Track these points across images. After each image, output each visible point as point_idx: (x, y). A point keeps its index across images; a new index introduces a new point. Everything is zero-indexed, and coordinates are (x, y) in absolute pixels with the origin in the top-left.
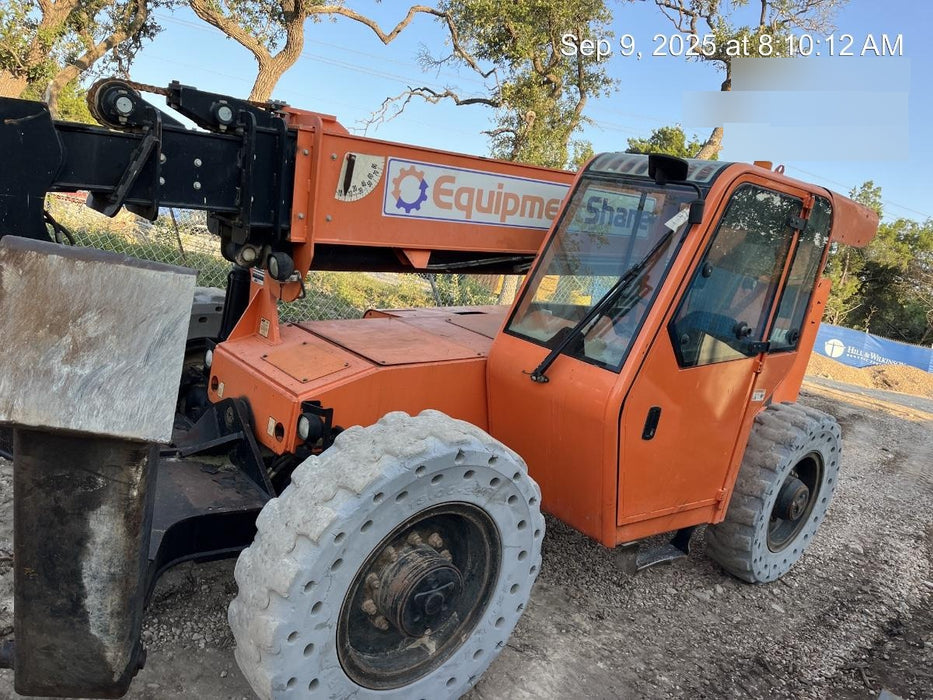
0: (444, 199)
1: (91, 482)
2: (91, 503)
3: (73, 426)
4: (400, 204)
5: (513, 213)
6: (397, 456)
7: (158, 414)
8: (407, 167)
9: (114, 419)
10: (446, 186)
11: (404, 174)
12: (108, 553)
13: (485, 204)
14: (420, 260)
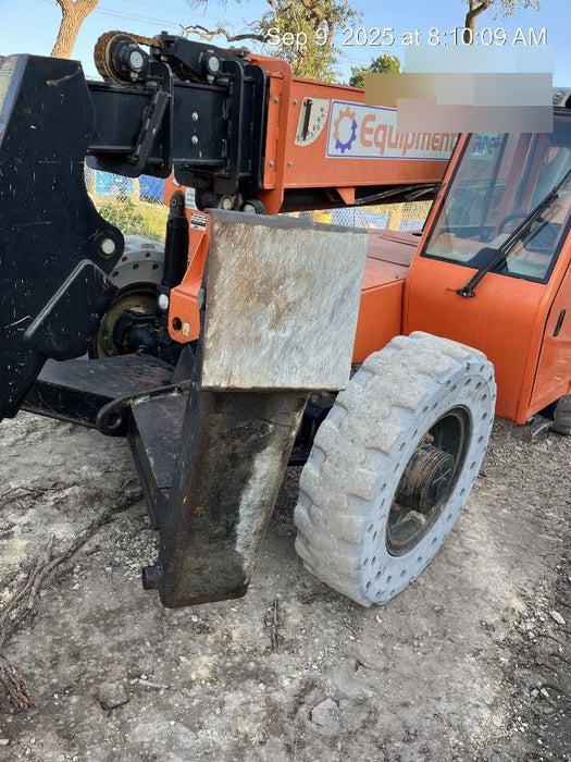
0: (369, 137)
1: (264, 429)
2: (259, 446)
3: (278, 385)
4: (339, 145)
5: (410, 146)
6: (430, 375)
7: (340, 366)
8: (344, 108)
9: (308, 374)
10: (370, 125)
11: (342, 115)
12: (263, 486)
13: (393, 140)
14: (348, 196)
